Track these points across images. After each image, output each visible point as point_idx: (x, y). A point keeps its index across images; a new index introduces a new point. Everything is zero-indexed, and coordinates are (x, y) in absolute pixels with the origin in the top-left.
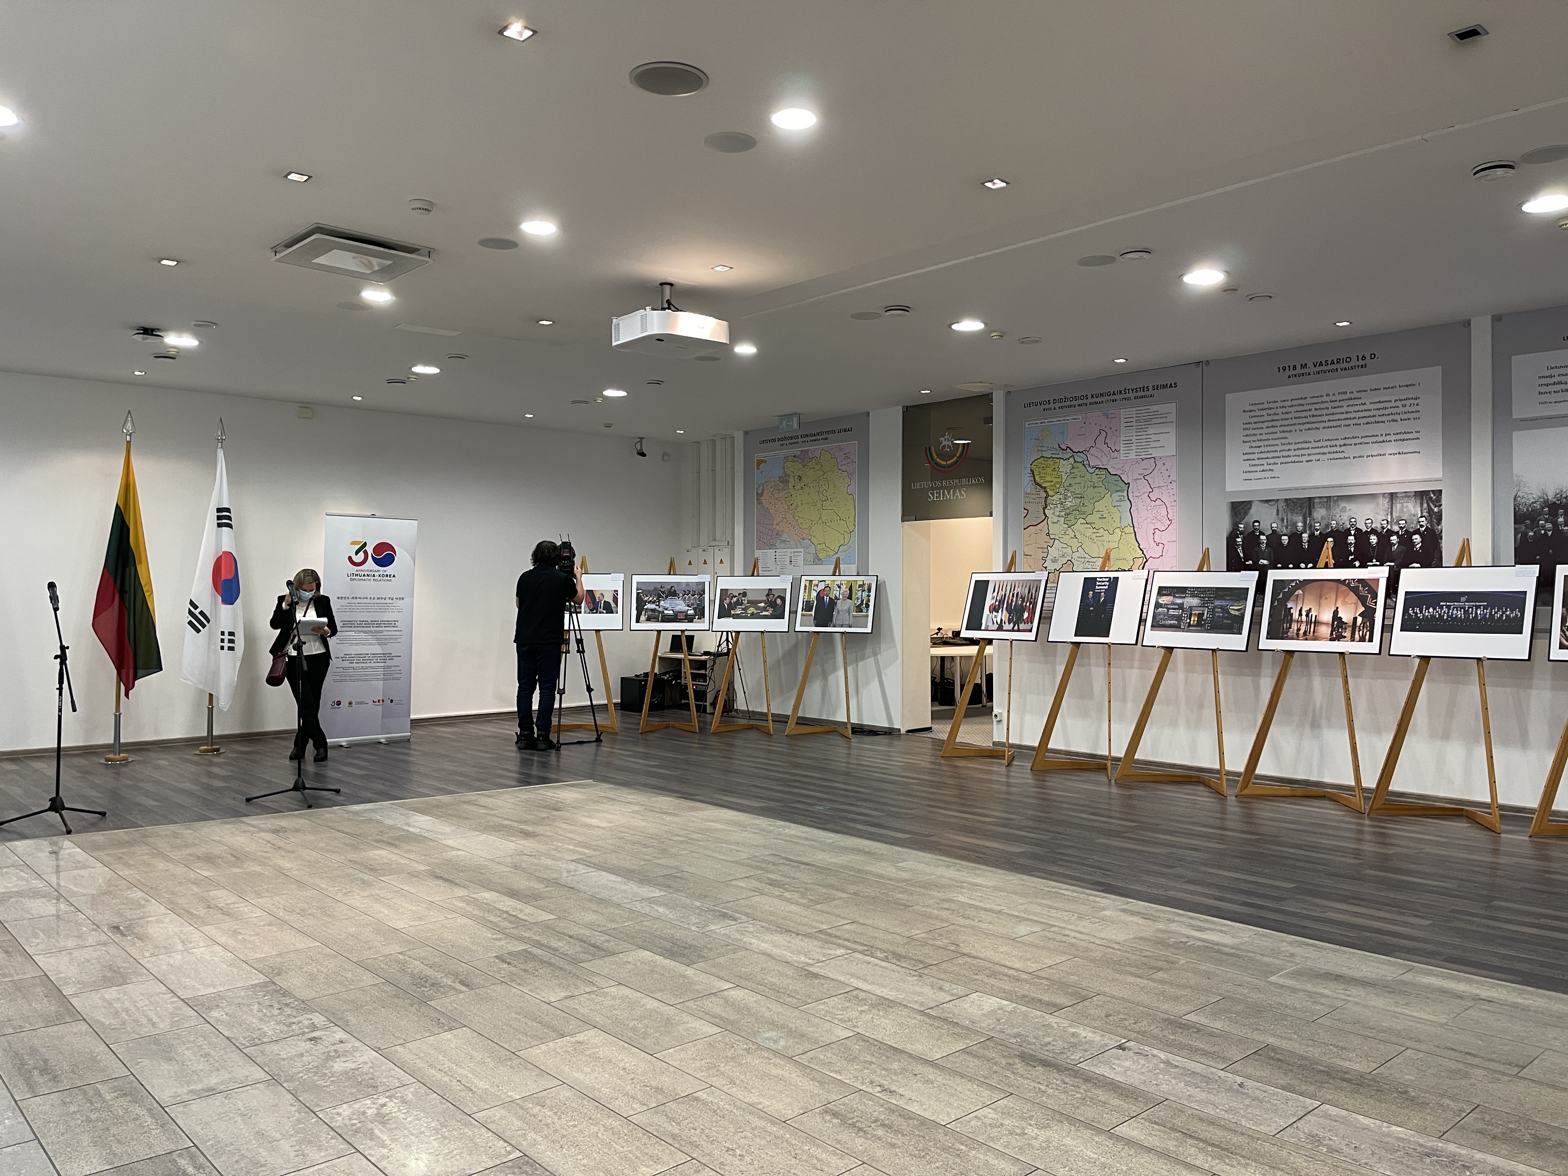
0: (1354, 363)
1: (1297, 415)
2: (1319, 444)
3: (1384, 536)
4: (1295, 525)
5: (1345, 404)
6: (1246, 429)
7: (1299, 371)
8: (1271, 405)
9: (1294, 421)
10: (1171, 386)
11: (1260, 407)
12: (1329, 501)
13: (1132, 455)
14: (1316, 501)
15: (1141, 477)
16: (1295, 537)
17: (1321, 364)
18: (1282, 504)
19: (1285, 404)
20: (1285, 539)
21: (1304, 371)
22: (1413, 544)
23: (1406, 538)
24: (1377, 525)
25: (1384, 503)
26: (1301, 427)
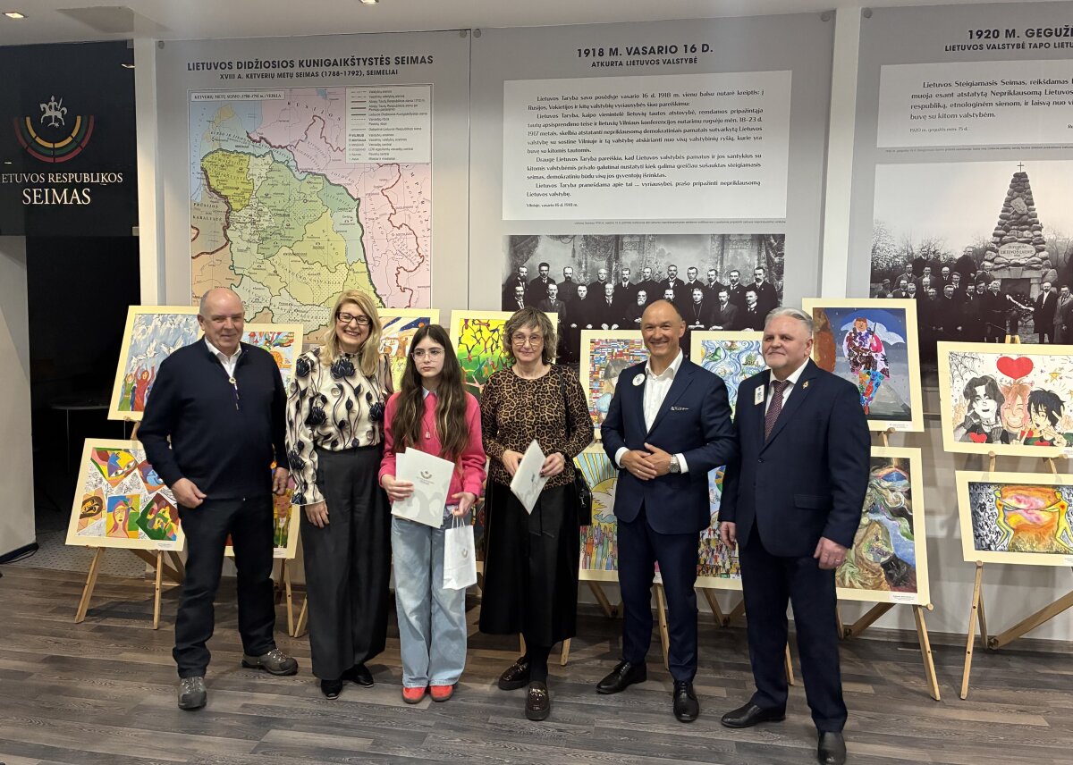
0: (681, 54)
1: (604, 120)
2: (633, 163)
3: (712, 291)
4: (596, 271)
5: (668, 110)
6: (533, 134)
7: (607, 58)
8: (568, 103)
9: (598, 128)
10: (423, 61)
11: (553, 103)
12: (642, 241)
13: (364, 158)
14: (625, 240)
15: (379, 191)
16: (596, 288)
17: (637, 52)
18: (579, 243)
19: (587, 102)
20: (583, 291)
21: (614, 58)
22: (746, 303)
23: (738, 295)
24: (702, 277)
25: (712, 248)
26: (607, 137)
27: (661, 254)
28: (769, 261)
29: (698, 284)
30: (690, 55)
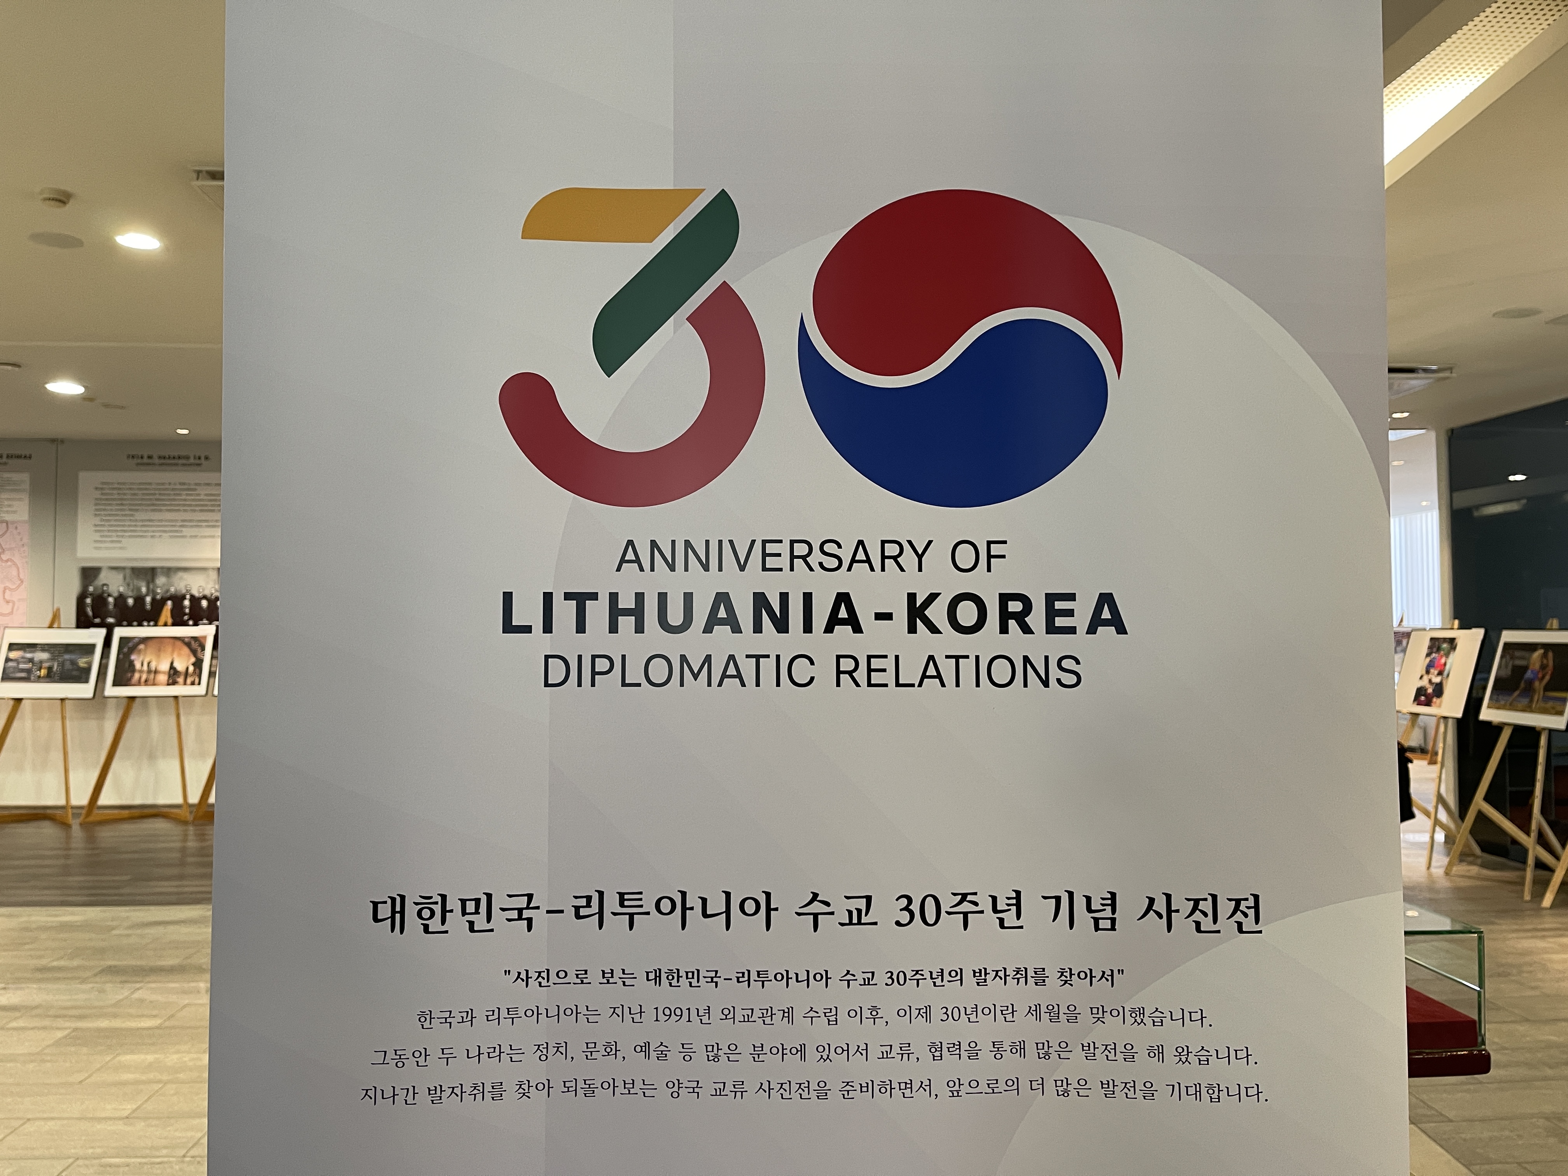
0: (192, 461)
1: (143, 497)
2: (162, 524)
4: (139, 589)
5: (184, 492)
7: (145, 460)
8: (121, 486)
9: (140, 502)
11: (111, 486)
12: (169, 571)
14: (159, 570)
16: (139, 600)
17: (164, 458)
18: (128, 572)
19: (133, 487)
20: (130, 601)
21: (150, 461)
26: (146, 507)
27: (181, 578)
30: (198, 461)
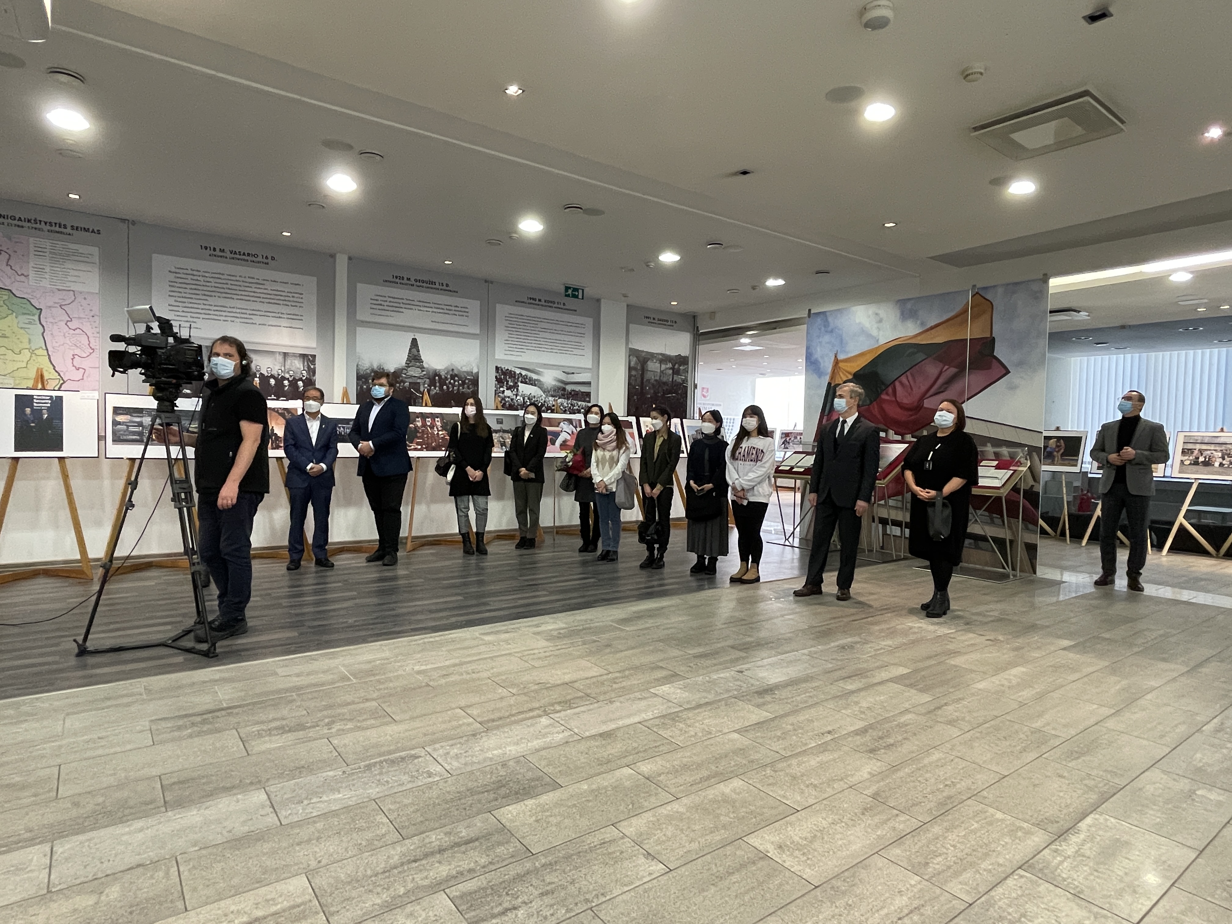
0: (260, 259)
1: (217, 285)
2: (234, 310)
3: (280, 381)
5: (254, 286)
6: (173, 286)
8: (195, 273)
9: (214, 289)
10: (93, 231)
11: (185, 271)
13: (45, 283)
15: (58, 305)
17: (235, 253)
19: (207, 275)
22: (298, 387)
23: (293, 383)
24: (275, 373)
25: (280, 358)
26: (219, 294)
28: (309, 367)
29: (272, 376)
30: (265, 260)
